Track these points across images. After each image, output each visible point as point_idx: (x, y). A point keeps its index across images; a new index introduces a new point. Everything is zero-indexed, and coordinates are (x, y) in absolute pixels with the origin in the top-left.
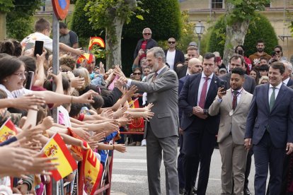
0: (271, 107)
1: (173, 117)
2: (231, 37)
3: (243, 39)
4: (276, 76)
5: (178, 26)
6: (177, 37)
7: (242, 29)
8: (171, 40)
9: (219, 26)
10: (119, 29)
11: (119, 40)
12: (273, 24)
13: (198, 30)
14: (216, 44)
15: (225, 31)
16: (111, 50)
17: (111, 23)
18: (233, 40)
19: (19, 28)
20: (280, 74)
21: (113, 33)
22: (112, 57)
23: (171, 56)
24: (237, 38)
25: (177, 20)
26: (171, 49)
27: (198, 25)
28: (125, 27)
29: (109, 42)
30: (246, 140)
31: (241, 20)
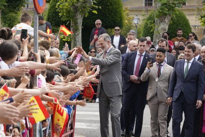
1: (119, 82)
2: (158, 26)
3: (167, 28)
4: (190, 53)
5: (121, 18)
6: (121, 26)
7: (166, 21)
8: (117, 28)
9: (150, 18)
10: (80, 21)
11: (80, 28)
12: (188, 17)
13: (135, 21)
14: (148, 31)
15: (154, 22)
17: (75, 16)
18: (160, 28)
19: (10, 20)
20: (192, 52)
21: (76, 23)
22: (75, 40)
23: (117, 39)
24: (163, 27)
25: (120, 14)
26: (117, 34)
27: (136, 17)
28: (84, 19)
30: (169, 98)
31: (165, 14)
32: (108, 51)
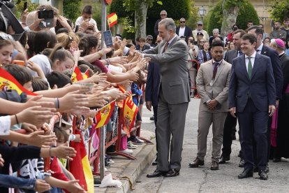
0: (250, 75)
1: (183, 85)
2: (227, 18)
3: (235, 19)
5: (187, 10)
6: (186, 17)
7: (235, 12)
8: (182, 20)
9: (217, 9)
10: (145, 12)
11: (145, 19)
13: (201, 12)
14: (215, 23)
15: (221, 13)
16: (139, 27)
17: (140, 7)
18: (228, 20)
19: (71, 10)
20: (250, 44)
21: (140, 14)
22: (139, 32)
23: (182, 31)
24: (231, 19)
25: (186, 5)
26: (183, 26)
27: (201, 8)
28: (149, 10)
29: (138, 21)
30: (232, 109)
31: (234, 6)
32: (170, 42)
